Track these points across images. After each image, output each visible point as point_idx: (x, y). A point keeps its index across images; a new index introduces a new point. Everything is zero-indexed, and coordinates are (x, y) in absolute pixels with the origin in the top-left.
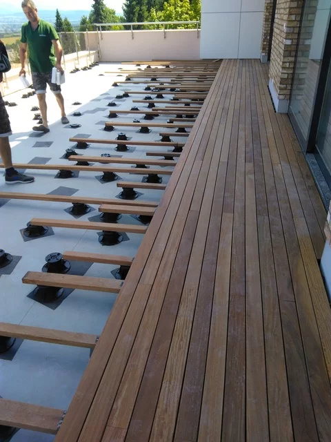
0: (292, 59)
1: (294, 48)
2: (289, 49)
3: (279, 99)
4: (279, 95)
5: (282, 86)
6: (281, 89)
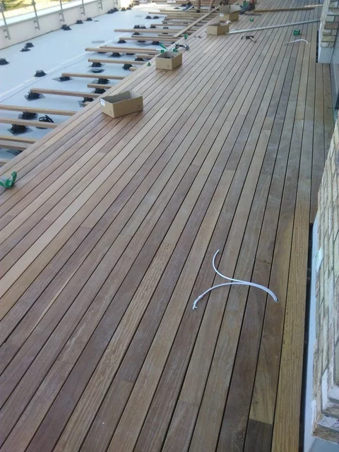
3: (322, 47)
4: (322, 42)
5: (327, 31)
6: (325, 35)
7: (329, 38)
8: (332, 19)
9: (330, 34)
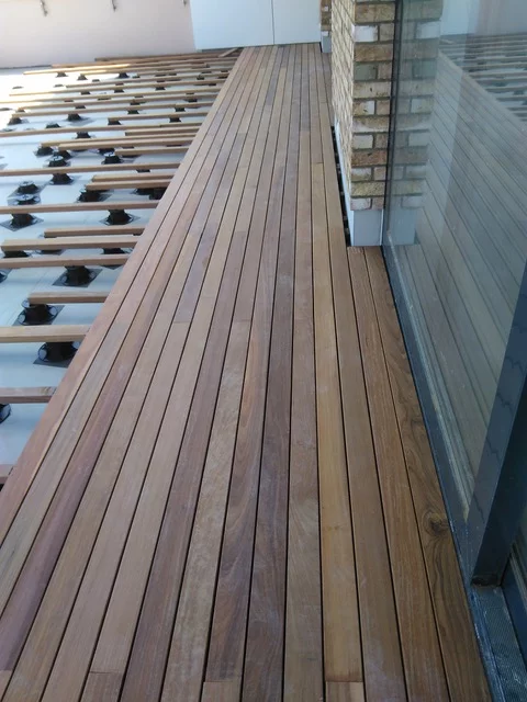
0: (384, 88)
1: (385, 51)
2: (372, 57)
3: (356, 211)
4: (353, 197)
5: (361, 173)
6: (356, 181)
7: (369, 188)
8: (367, 142)
9: (371, 180)
